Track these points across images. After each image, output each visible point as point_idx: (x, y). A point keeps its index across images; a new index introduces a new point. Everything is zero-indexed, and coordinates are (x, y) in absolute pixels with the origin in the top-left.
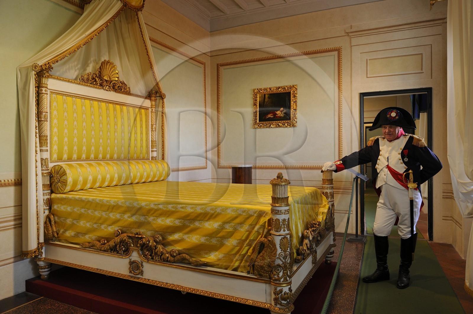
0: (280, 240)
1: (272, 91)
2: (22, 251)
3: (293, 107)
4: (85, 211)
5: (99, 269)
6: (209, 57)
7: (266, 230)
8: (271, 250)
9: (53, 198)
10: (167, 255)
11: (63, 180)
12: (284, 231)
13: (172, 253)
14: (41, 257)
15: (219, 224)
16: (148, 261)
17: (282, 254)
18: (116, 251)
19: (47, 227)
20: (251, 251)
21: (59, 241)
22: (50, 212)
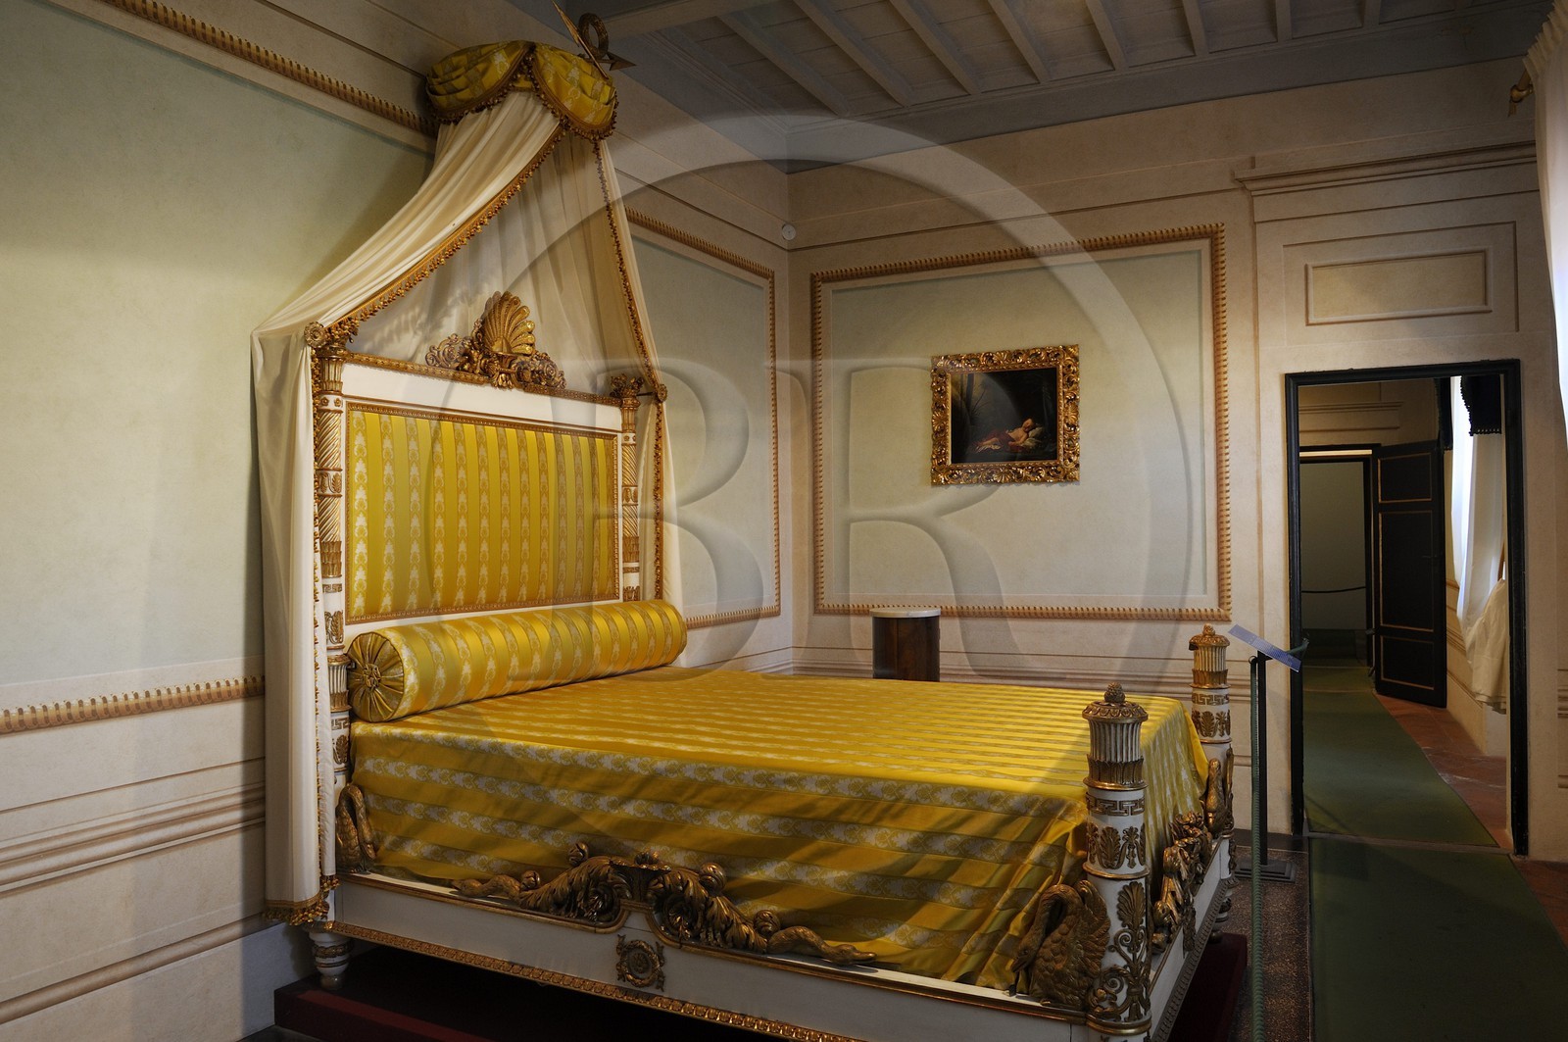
0: (1120, 893)
1: (996, 364)
2: (265, 901)
3: (1067, 417)
4: (467, 780)
5: (517, 964)
6: (787, 253)
7: (1067, 862)
8: (1089, 924)
9: (360, 738)
10: (745, 928)
11: (391, 680)
12: (1132, 865)
13: (762, 923)
14: (324, 920)
15: (912, 837)
16: (681, 944)
17: (1124, 938)
18: (574, 911)
19: (343, 825)
20: (1018, 922)
21: (380, 870)
22: (349, 780)
